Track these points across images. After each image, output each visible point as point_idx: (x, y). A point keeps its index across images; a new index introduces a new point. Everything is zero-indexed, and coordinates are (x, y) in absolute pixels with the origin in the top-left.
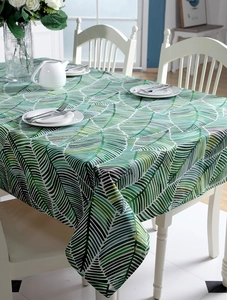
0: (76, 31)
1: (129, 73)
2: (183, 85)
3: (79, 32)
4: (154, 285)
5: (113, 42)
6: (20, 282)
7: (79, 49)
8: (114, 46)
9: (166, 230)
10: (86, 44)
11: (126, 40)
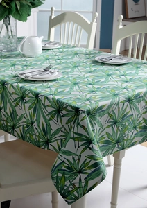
0: (51, 17)
1: (91, 47)
2: (132, 56)
3: (53, 17)
4: (111, 203)
5: (79, 24)
6: (10, 202)
7: (53, 30)
8: (79, 27)
9: (121, 161)
10: (58, 26)
11: (89, 23)
